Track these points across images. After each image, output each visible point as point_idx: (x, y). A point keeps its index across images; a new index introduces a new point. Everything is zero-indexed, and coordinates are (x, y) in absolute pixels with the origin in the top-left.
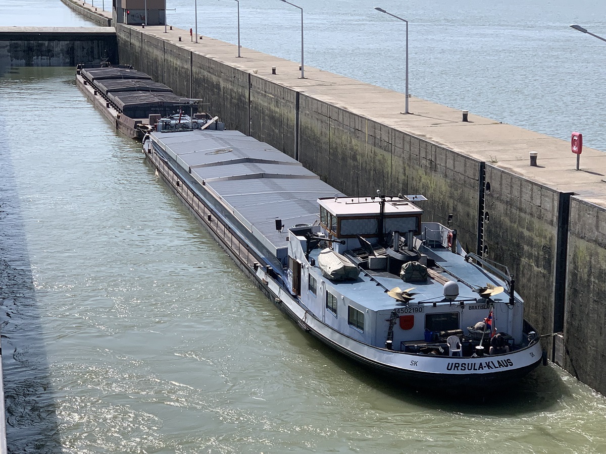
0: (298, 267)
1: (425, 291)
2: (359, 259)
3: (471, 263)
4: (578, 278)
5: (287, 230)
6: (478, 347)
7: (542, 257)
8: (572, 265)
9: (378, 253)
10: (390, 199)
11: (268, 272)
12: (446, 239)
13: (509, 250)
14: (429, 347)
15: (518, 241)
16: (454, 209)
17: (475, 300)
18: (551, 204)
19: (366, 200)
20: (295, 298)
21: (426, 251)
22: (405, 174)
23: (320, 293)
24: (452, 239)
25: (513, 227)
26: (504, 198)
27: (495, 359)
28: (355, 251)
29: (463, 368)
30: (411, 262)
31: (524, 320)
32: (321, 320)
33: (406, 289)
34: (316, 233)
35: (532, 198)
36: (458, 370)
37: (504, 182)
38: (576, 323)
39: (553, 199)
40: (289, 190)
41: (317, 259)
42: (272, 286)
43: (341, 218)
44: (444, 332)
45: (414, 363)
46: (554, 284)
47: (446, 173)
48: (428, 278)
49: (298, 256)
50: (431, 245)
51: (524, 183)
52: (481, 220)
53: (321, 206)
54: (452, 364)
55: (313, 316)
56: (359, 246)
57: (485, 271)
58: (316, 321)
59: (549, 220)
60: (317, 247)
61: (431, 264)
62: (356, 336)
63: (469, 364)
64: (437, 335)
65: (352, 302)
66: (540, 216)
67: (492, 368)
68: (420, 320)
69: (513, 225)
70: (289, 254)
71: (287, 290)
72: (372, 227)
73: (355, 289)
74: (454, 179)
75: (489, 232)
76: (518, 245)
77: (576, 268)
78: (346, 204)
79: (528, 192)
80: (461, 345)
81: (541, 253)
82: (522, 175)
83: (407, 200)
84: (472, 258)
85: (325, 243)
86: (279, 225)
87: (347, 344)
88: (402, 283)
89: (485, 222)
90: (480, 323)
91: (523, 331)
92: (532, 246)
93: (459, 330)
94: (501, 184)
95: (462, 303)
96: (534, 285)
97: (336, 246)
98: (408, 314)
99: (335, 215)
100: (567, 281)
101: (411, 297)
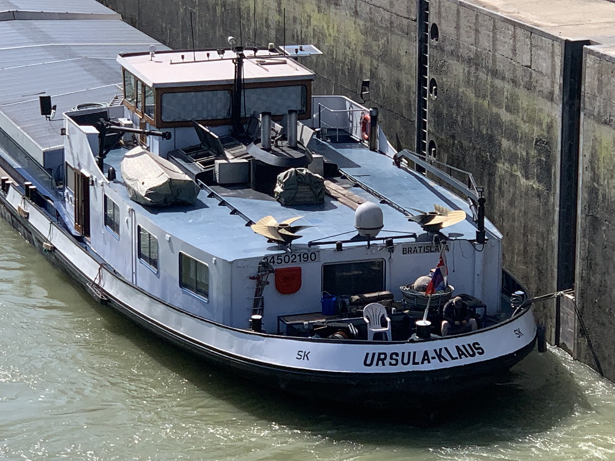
0: (85, 184)
1: (320, 222)
2: (198, 167)
3: (405, 169)
4: (600, 197)
5: (62, 115)
6: (420, 323)
7: (535, 160)
8: (588, 174)
9: (233, 154)
10: (252, 52)
11: (27, 195)
12: (359, 125)
13: (475, 148)
14: (330, 325)
15: (491, 131)
16: (373, 75)
17: (414, 236)
18: (549, 61)
19: (208, 55)
20: (80, 241)
21: (321, 148)
22: (279, 12)
23: (127, 230)
24: (370, 126)
25: (482, 105)
26: (463, 52)
27: (451, 344)
28: (188, 151)
29: (394, 362)
30: (293, 169)
31: (504, 272)
32: (129, 280)
33: (285, 219)
34: (116, 119)
35: (514, 50)
36: (384, 364)
37: (463, 22)
38: (596, 279)
39: (553, 53)
40: (65, 42)
41: (120, 168)
42: (37, 220)
43: (162, 91)
44: (356, 297)
45: (302, 354)
46: (557, 209)
47: (356, 7)
48: (326, 199)
49: (84, 162)
50: (330, 137)
51: (499, 24)
52: (422, 93)
53: (124, 70)
54: (374, 354)
55: (115, 274)
56: (196, 141)
57: (432, 184)
58: (119, 282)
59: (546, 91)
60: (119, 146)
61: (331, 172)
62: (195, 309)
63: (403, 354)
64: (344, 303)
65: (185, 245)
66: (530, 83)
67: (446, 360)
68: (312, 276)
69: (480, 101)
70: (66, 160)
71: (64, 227)
72: (220, 106)
73: (191, 221)
74: (371, 20)
75: (437, 114)
76: (491, 139)
77: (595, 178)
78: (171, 63)
79: (507, 40)
80: (388, 319)
81: (533, 152)
82: (496, 9)
83: (284, 54)
84: (406, 159)
85: (134, 138)
86: (46, 106)
87: (179, 324)
88: (277, 209)
89: (430, 97)
90: (423, 278)
91: (503, 291)
92: (516, 140)
93: (384, 293)
94: (458, 27)
95: (390, 243)
96: (520, 211)
97: (154, 142)
98: (290, 265)
99: (151, 86)
100: (579, 202)
101: (295, 234)
